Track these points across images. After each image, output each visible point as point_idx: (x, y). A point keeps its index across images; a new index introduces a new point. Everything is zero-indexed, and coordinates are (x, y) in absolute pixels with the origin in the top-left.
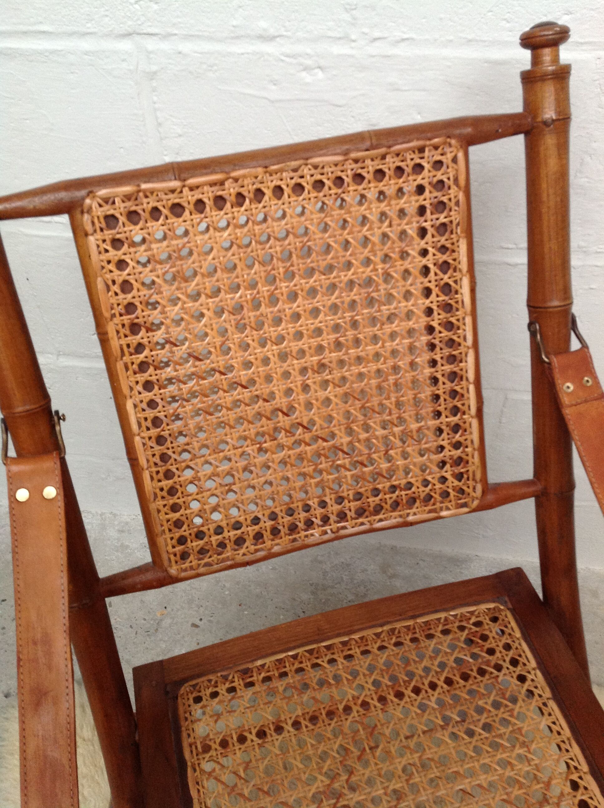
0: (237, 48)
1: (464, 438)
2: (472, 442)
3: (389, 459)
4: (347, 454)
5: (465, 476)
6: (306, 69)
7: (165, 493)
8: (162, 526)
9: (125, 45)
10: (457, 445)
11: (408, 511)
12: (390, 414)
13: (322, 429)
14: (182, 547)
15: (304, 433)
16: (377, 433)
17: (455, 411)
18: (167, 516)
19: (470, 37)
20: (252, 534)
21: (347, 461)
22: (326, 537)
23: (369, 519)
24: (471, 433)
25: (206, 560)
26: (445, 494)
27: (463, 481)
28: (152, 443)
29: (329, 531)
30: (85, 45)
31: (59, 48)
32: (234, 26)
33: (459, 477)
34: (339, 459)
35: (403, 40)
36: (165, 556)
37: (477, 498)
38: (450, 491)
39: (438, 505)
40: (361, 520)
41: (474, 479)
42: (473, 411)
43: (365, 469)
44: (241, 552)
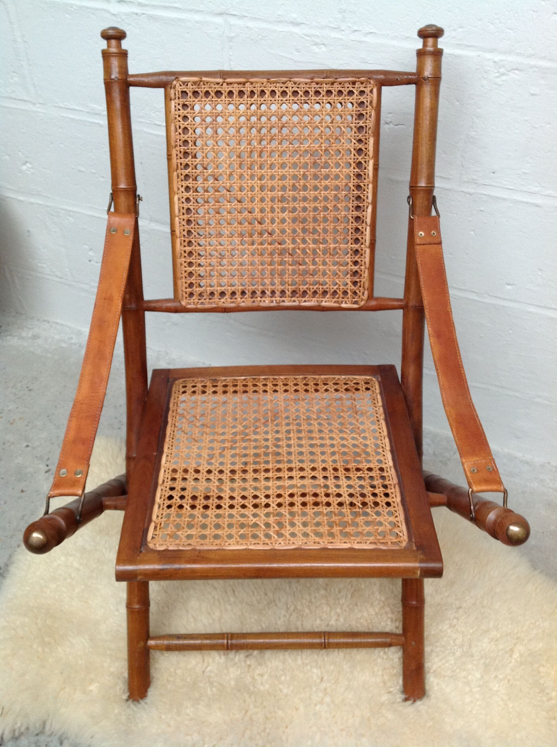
0: (279, 28)
1: (360, 259)
2: (365, 263)
3: (314, 263)
4: (291, 255)
5: (359, 284)
6: (316, 44)
7: (186, 255)
8: (182, 274)
9: (219, 20)
10: (356, 263)
11: (322, 299)
12: (319, 236)
13: (278, 237)
14: (191, 289)
15: (268, 237)
16: (310, 246)
17: (357, 241)
18: (186, 269)
19: (407, 35)
20: (230, 292)
21: (290, 259)
22: (272, 305)
23: (299, 299)
24: (365, 258)
25: (202, 301)
26: (345, 293)
27: (357, 287)
28: (184, 223)
29: (274, 301)
30: (197, 17)
31: (183, 17)
32: (279, 15)
33: (355, 283)
34: (286, 258)
35: (371, 33)
36: (180, 292)
37: (364, 300)
38: (349, 291)
39: (340, 299)
40: (293, 299)
41: (364, 287)
42: (368, 243)
43: (301, 267)
44: (222, 300)
